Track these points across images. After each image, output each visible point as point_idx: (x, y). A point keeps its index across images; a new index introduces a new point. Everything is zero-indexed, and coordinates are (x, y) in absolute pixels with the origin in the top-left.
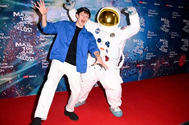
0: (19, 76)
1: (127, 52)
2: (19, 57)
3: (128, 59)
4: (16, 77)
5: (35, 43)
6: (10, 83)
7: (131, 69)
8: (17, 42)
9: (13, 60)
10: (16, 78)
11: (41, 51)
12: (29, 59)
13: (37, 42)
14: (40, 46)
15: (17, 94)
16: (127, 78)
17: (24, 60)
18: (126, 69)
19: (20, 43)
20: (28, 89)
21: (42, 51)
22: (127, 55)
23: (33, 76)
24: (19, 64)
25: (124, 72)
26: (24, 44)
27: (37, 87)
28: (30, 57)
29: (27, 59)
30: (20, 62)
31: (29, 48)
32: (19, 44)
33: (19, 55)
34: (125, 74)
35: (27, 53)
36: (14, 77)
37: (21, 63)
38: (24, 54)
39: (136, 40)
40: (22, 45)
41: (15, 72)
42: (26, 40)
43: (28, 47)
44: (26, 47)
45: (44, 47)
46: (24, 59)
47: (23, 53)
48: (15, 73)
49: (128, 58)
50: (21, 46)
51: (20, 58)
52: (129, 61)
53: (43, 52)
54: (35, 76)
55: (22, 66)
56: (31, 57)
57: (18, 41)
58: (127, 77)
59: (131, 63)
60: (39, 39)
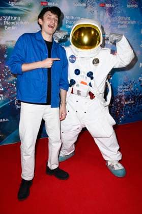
1: (131, 82)
3: (132, 92)
5: (3, 75)
7: (136, 105)
11: (12, 86)
13: (7, 74)
14: (10, 80)
16: (131, 117)
18: (129, 105)
21: (14, 85)
22: (130, 85)
23: (4, 120)
27: (11, 133)
34: (128, 112)
49: (133, 89)
52: (133, 94)
53: (15, 87)
54: (7, 120)
59: (136, 96)
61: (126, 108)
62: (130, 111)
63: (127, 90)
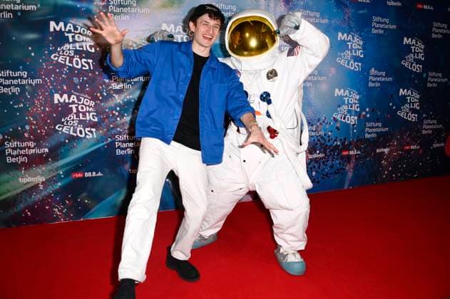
0: (61, 173)
1: (319, 120)
2: (61, 129)
3: (322, 137)
4: (54, 174)
5: (99, 95)
6: (41, 188)
7: (328, 161)
8: (58, 93)
9: (46, 134)
10: (54, 176)
11: (113, 115)
12: (86, 134)
13: (105, 94)
14: (111, 103)
15: (56, 214)
16: (318, 182)
17: (74, 136)
18: (316, 160)
19: (65, 96)
20: (82, 203)
21: (117, 114)
22: (318, 126)
23: (94, 173)
24: (62, 144)
25: (311, 168)
26: (74, 98)
27: (103, 199)
28: (87, 129)
29: (81, 132)
30: (65, 139)
31: (86, 106)
32: (61, 97)
33: (62, 123)
35: (81, 118)
36: (50, 176)
37: (67, 141)
38: (73, 120)
39: (342, 91)
40: (69, 99)
41: (53, 162)
42: (78, 87)
43: (83, 104)
44: (79, 104)
45: (119, 105)
46: (73, 132)
47: (70, 118)
48: (53, 165)
49: (322, 133)
50: (67, 101)
51: (64, 131)
52: (322, 141)
53: (118, 116)
54: (100, 174)
55: (69, 150)
56: (89, 129)
57: (59, 90)
58: (316, 180)
59: (327, 146)
60: (109, 85)
61: (311, 166)
62: (317, 172)
63: (313, 134)
